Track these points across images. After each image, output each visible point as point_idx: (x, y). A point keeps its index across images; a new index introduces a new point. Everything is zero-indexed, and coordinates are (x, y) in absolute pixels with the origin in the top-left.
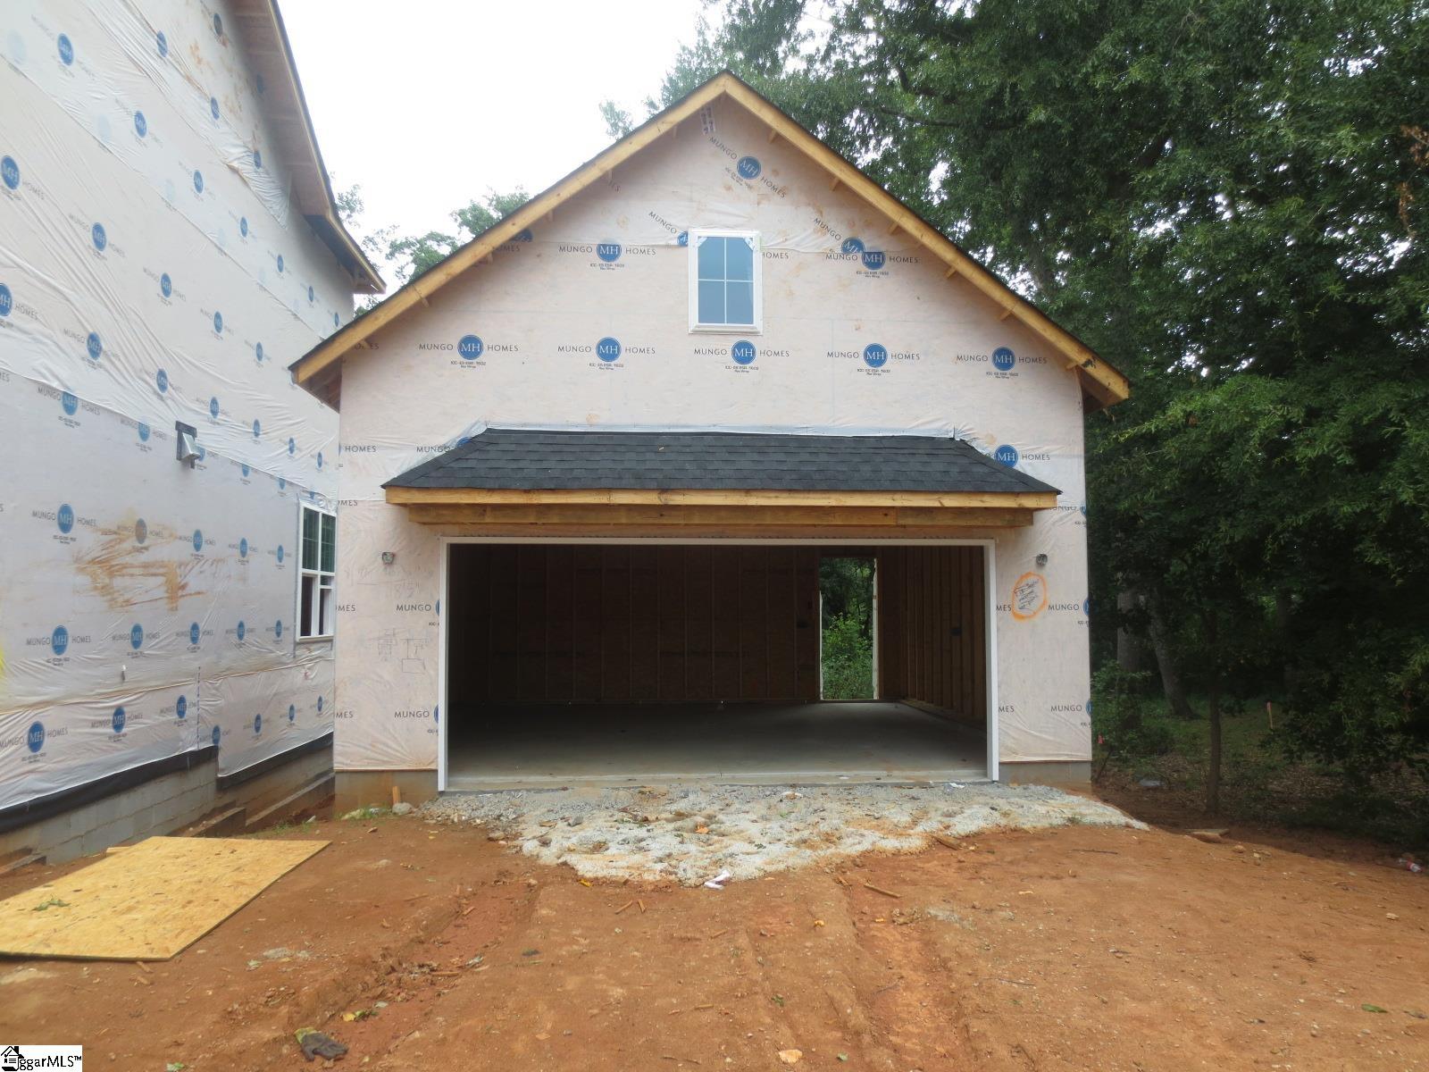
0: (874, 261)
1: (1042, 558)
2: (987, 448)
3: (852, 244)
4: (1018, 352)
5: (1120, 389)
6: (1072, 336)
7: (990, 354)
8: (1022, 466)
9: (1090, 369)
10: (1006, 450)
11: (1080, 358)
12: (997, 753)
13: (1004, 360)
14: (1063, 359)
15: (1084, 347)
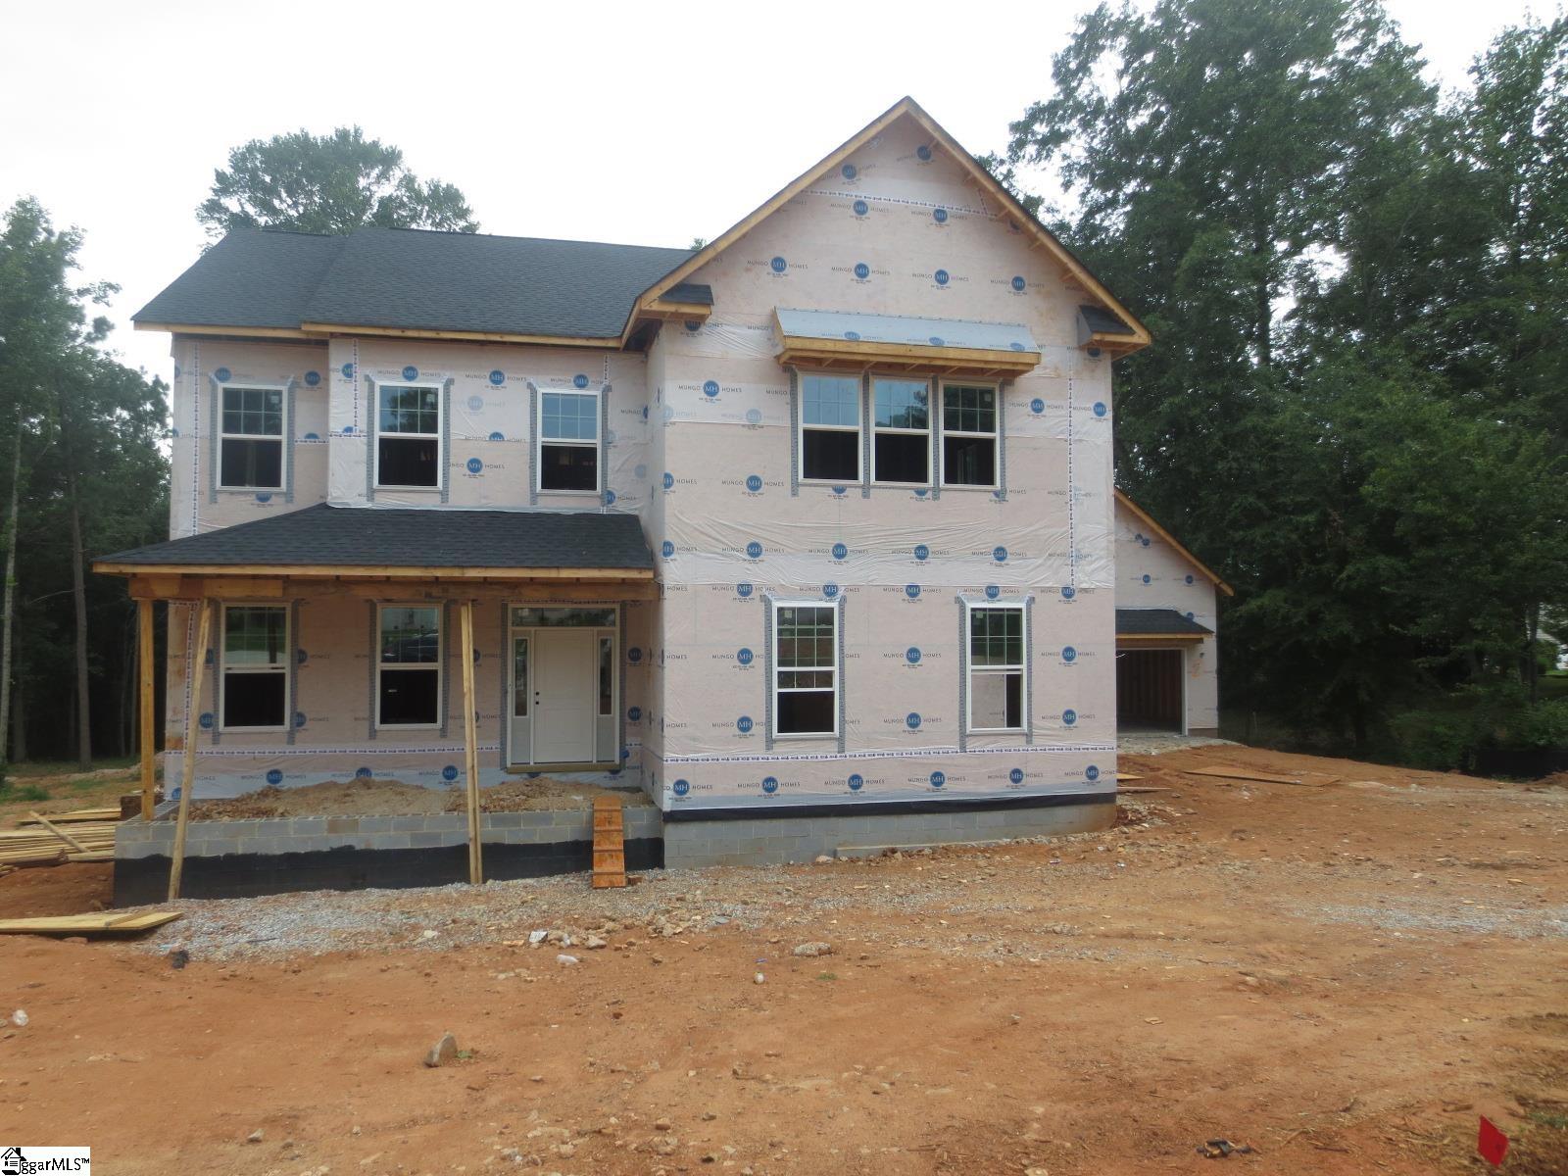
0: (1146, 543)
1: (1202, 654)
2: (1184, 614)
3: (1139, 537)
4: (1194, 577)
5: (1230, 592)
6: (1216, 574)
7: (1185, 577)
8: (1196, 620)
9: (1221, 585)
10: (1190, 614)
11: (1216, 580)
12: (1187, 725)
13: (1189, 580)
14: (1211, 580)
15: (1219, 577)
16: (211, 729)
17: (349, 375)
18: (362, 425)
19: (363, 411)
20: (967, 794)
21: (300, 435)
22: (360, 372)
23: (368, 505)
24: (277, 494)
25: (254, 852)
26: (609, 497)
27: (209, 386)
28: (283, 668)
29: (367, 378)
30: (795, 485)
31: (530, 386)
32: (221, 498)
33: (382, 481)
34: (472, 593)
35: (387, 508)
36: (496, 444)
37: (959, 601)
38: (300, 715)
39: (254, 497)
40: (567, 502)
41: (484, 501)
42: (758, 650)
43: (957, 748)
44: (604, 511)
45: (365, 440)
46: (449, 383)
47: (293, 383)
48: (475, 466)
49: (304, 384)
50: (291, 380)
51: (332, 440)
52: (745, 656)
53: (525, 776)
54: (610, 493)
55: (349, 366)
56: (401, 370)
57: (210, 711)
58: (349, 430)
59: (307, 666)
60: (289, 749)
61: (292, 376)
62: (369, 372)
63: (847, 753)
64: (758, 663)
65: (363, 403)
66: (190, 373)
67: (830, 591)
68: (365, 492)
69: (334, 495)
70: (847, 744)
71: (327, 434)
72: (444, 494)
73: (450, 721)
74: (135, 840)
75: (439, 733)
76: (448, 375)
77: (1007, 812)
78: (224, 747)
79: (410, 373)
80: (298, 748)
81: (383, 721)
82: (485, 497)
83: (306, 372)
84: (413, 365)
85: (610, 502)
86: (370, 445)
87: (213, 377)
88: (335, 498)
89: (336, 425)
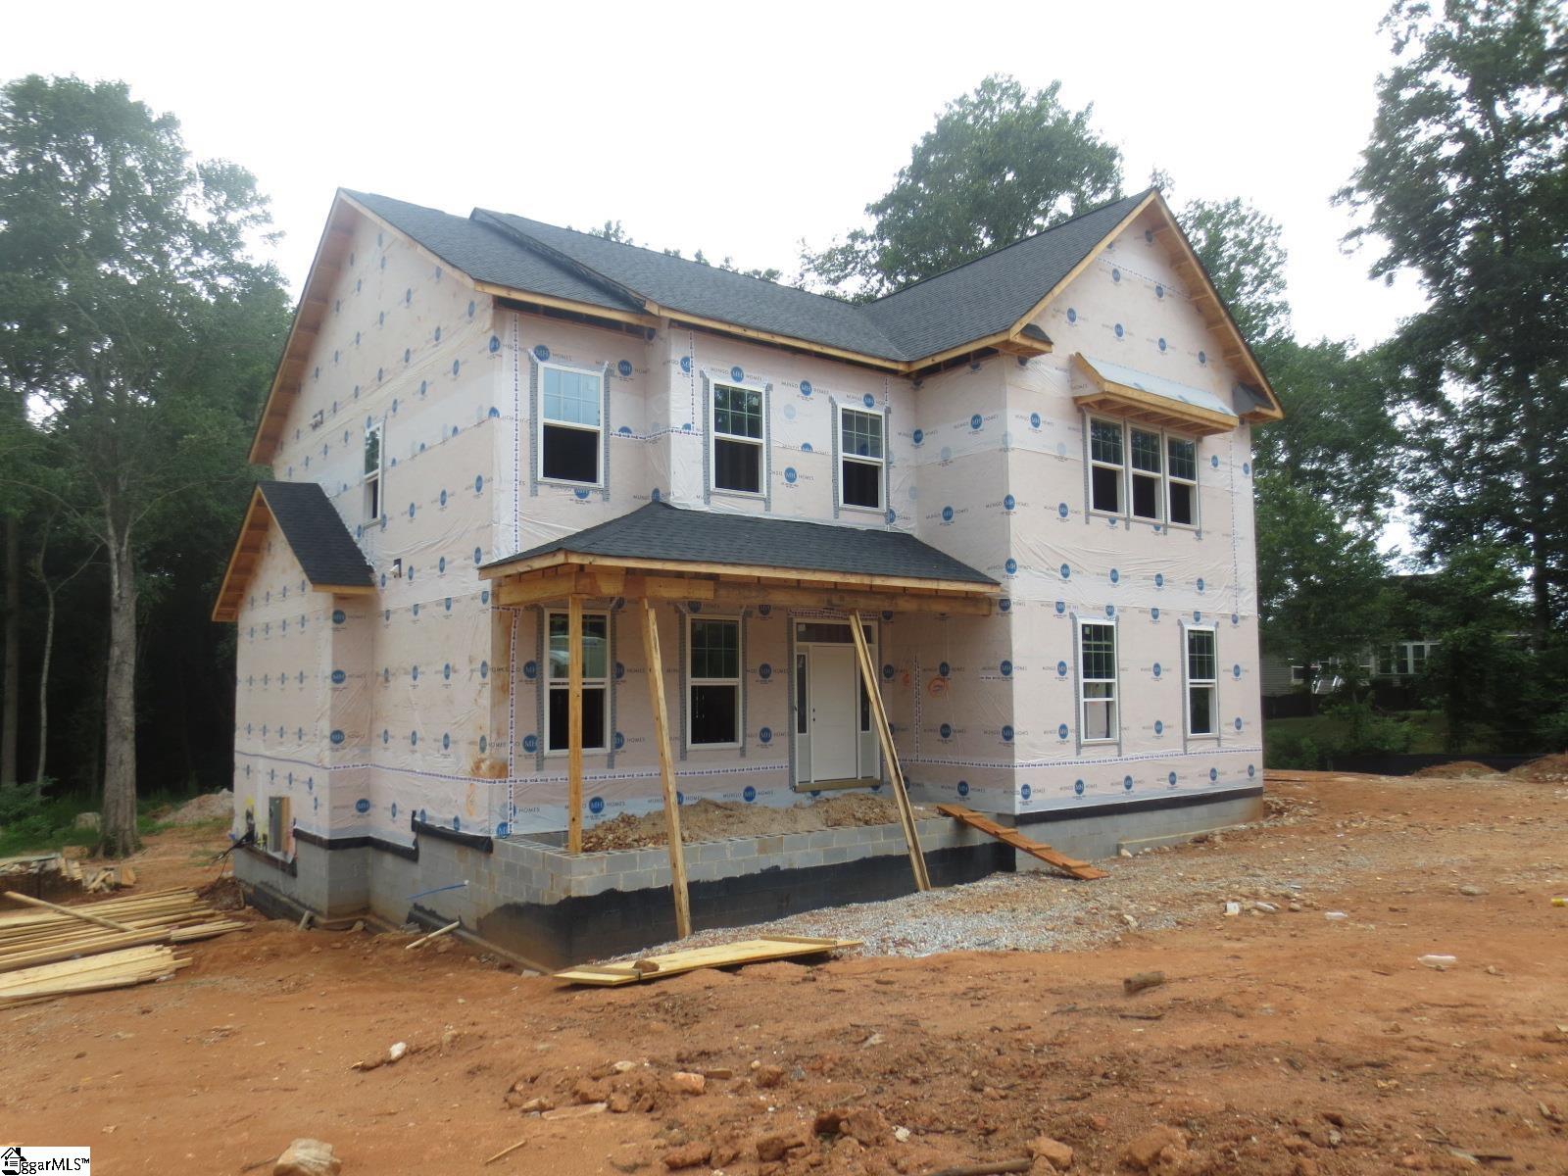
16: (534, 753)
17: (687, 369)
18: (698, 424)
19: (699, 409)
20: (1190, 791)
21: (615, 428)
22: (697, 366)
23: (706, 509)
24: (595, 490)
25: (696, 879)
26: (891, 516)
27: (529, 365)
28: (603, 683)
29: (702, 374)
30: (1088, 514)
31: (831, 399)
32: (542, 490)
33: (719, 484)
34: (862, 602)
35: (722, 512)
36: (806, 455)
37: (1180, 623)
38: (619, 735)
39: (572, 492)
40: (860, 518)
41: (799, 512)
42: (1070, 664)
43: (1181, 750)
44: (888, 528)
45: (701, 438)
46: (769, 388)
47: (607, 370)
48: (791, 475)
49: (617, 372)
50: (606, 366)
51: (673, 436)
52: (1062, 668)
53: (809, 794)
54: (892, 512)
55: (686, 360)
56: (730, 370)
57: (534, 732)
58: (687, 427)
59: (624, 682)
60: (609, 773)
61: (607, 363)
62: (706, 368)
63: (1123, 757)
64: (1070, 674)
65: (699, 400)
66: (510, 347)
67: (1110, 610)
68: (701, 493)
69: (676, 495)
70: (1123, 748)
71: (668, 430)
72: (767, 501)
73: (748, 739)
74: (591, 873)
75: (739, 752)
76: (767, 380)
77: (1210, 806)
78: (548, 774)
79: (737, 374)
80: (617, 771)
81: (693, 742)
82: (799, 508)
83: (619, 360)
84: (740, 366)
85: (892, 520)
86: (706, 445)
87: (532, 353)
88: (676, 498)
89: (676, 421)
